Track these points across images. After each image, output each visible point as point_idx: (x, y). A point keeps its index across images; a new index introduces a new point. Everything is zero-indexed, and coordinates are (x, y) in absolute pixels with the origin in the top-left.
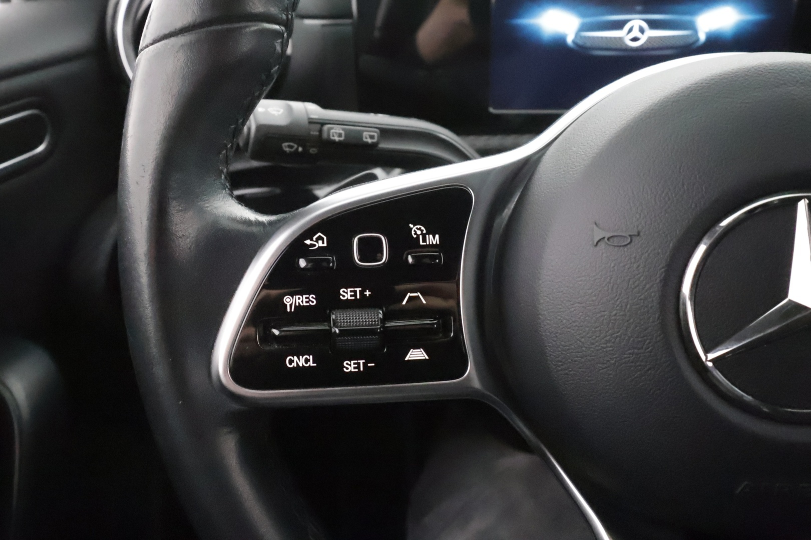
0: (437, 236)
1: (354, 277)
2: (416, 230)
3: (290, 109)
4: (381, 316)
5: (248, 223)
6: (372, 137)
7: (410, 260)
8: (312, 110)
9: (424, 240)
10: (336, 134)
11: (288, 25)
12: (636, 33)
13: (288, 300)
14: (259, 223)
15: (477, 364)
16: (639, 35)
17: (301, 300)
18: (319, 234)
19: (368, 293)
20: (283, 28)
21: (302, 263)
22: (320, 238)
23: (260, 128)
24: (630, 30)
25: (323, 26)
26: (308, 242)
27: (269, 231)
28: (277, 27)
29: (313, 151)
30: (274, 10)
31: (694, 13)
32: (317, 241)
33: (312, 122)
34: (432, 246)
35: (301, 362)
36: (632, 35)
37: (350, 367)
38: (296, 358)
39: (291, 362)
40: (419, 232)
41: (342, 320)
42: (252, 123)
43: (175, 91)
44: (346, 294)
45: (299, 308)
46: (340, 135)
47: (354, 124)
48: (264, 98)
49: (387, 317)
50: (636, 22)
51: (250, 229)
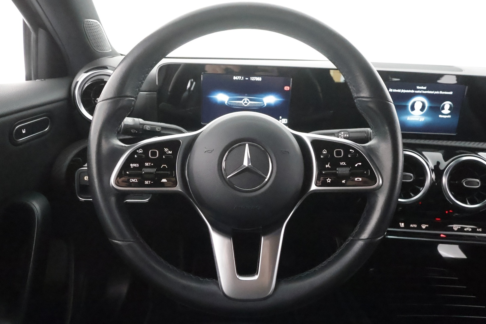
0: (171, 152)
1: (149, 160)
2: (166, 150)
3: (134, 120)
4: (155, 170)
5: (122, 146)
6: (159, 129)
7: (164, 157)
8: (141, 121)
9: (168, 152)
10: (148, 128)
11: (136, 98)
12: (246, 102)
13: (131, 165)
14: (125, 146)
15: (179, 184)
16: (247, 103)
17: (135, 165)
18: (141, 149)
19: (152, 164)
20: (135, 99)
21: (136, 156)
22: (141, 150)
23: (125, 125)
24: (244, 101)
25: (147, 94)
26: (138, 151)
27: (128, 149)
28: (133, 99)
29: (141, 132)
30: (133, 95)
31: (262, 97)
32: (140, 151)
33: (141, 124)
34: (170, 154)
35: (134, 181)
36: (245, 103)
37: (146, 182)
38: (132, 180)
39: (131, 180)
40: (167, 150)
41: (144, 171)
42: (123, 124)
43: (107, 112)
44: (147, 164)
45: (134, 167)
46: (149, 128)
47: (154, 125)
48: (127, 117)
49: (157, 170)
50: (246, 99)
51: (122, 148)
